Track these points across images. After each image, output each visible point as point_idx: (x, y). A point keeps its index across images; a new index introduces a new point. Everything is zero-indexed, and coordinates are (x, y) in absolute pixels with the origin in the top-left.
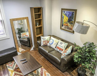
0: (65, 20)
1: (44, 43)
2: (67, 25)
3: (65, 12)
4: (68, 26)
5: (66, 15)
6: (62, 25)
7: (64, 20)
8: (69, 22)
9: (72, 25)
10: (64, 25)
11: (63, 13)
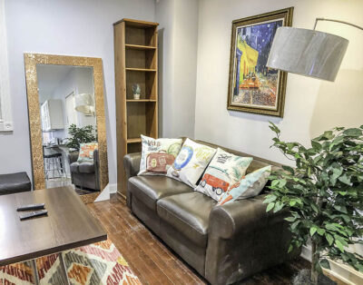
0: (247, 64)
1: (154, 161)
2: (252, 84)
3: (244, 33)
4: (256, 88)
5: (249, 42)
6: (233, 90)
7: (241, 66)
8: (260, 71)
9: (274, 79)
10: (243, 88)
11: (238, 38)
